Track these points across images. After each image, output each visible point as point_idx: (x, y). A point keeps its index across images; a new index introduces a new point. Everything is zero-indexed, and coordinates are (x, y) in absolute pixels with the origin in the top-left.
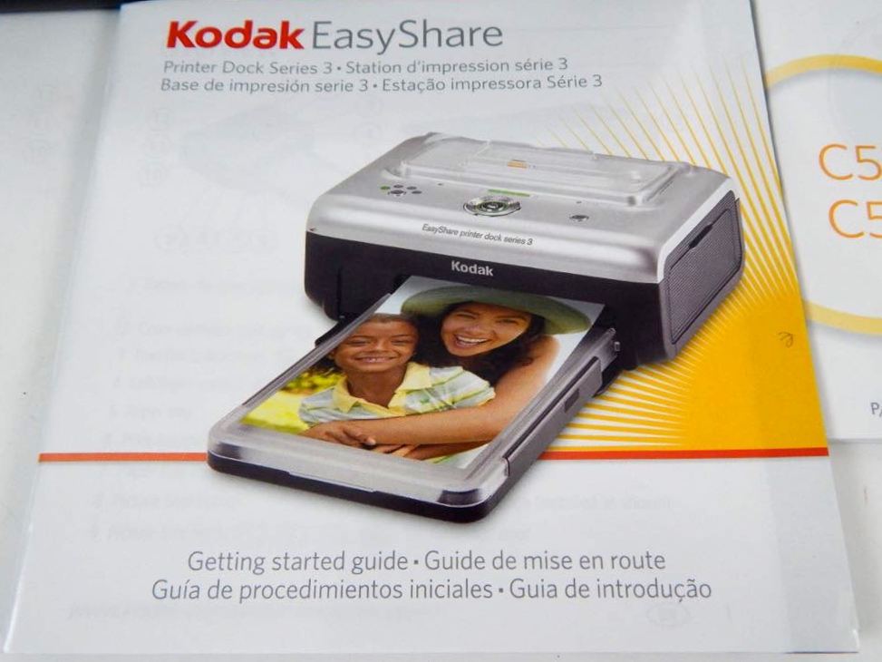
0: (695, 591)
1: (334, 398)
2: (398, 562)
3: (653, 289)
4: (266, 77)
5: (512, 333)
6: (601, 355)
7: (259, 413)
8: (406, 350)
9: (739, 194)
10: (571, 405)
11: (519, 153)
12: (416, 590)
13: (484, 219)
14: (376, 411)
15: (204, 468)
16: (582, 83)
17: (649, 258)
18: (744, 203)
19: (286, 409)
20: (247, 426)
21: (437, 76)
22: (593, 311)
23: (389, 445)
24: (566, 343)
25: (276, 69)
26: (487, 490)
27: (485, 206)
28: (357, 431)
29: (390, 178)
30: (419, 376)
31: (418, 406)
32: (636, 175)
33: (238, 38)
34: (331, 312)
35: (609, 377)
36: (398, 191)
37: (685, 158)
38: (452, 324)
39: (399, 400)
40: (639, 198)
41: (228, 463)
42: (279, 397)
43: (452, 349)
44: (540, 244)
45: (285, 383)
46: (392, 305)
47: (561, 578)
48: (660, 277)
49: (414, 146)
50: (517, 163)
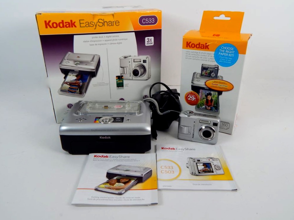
0: (143, 199)
1: (108, 185)
2: (113, 198)
3: (142, 177)
4: (104, 160)
5: (127, 180)
6: (136, 182)
7: (100, 186)
8: (116, 182)
9: (152, 170)
10: (133, 186)
11: (130, 166)
12: (114, 200)
13: (126, 171)
14: (112, 186)
15: (94, 190)
16: (137, 161)
17: (142, 175)
18: (153, 171)
19: (103, 186)
20: (99, 187)
21: (122, 160)
22: (136, 179)
23: (113, 189)
24: (133, 181)
25: (105, 159)
26: (123, 192)
27: (126, 170)
28: (110, 188)
29: (116, 168)
30: (117, 184)
31: (116, 186)
32: (142, 168)
33: (102, 157)
34: (108, 179)
35: (137, 184)
36: (117, 169)
37: (147, 167)
38: (121, 180)
39: (115, 186)
40: (142, 170)
41: (96, 190)
42: (102, 185)
43: (121, 181)
44: (131, 174)
45: (103, 184)
46: (115, 178)
47: (129, 199)
48: (143, 176)
49: (119, 166)
50: (129, 167)
